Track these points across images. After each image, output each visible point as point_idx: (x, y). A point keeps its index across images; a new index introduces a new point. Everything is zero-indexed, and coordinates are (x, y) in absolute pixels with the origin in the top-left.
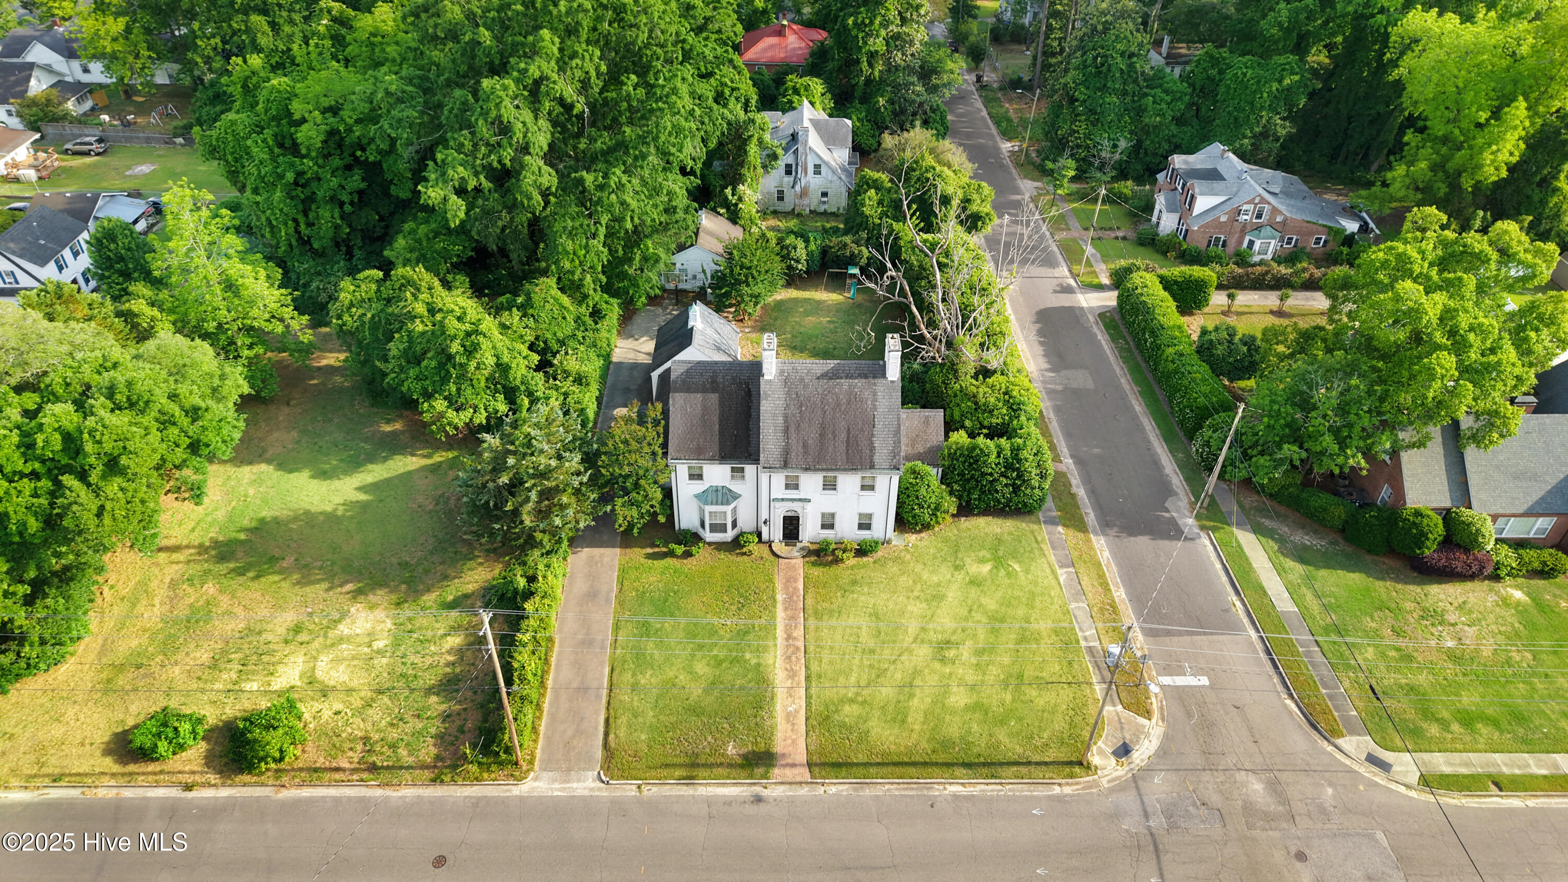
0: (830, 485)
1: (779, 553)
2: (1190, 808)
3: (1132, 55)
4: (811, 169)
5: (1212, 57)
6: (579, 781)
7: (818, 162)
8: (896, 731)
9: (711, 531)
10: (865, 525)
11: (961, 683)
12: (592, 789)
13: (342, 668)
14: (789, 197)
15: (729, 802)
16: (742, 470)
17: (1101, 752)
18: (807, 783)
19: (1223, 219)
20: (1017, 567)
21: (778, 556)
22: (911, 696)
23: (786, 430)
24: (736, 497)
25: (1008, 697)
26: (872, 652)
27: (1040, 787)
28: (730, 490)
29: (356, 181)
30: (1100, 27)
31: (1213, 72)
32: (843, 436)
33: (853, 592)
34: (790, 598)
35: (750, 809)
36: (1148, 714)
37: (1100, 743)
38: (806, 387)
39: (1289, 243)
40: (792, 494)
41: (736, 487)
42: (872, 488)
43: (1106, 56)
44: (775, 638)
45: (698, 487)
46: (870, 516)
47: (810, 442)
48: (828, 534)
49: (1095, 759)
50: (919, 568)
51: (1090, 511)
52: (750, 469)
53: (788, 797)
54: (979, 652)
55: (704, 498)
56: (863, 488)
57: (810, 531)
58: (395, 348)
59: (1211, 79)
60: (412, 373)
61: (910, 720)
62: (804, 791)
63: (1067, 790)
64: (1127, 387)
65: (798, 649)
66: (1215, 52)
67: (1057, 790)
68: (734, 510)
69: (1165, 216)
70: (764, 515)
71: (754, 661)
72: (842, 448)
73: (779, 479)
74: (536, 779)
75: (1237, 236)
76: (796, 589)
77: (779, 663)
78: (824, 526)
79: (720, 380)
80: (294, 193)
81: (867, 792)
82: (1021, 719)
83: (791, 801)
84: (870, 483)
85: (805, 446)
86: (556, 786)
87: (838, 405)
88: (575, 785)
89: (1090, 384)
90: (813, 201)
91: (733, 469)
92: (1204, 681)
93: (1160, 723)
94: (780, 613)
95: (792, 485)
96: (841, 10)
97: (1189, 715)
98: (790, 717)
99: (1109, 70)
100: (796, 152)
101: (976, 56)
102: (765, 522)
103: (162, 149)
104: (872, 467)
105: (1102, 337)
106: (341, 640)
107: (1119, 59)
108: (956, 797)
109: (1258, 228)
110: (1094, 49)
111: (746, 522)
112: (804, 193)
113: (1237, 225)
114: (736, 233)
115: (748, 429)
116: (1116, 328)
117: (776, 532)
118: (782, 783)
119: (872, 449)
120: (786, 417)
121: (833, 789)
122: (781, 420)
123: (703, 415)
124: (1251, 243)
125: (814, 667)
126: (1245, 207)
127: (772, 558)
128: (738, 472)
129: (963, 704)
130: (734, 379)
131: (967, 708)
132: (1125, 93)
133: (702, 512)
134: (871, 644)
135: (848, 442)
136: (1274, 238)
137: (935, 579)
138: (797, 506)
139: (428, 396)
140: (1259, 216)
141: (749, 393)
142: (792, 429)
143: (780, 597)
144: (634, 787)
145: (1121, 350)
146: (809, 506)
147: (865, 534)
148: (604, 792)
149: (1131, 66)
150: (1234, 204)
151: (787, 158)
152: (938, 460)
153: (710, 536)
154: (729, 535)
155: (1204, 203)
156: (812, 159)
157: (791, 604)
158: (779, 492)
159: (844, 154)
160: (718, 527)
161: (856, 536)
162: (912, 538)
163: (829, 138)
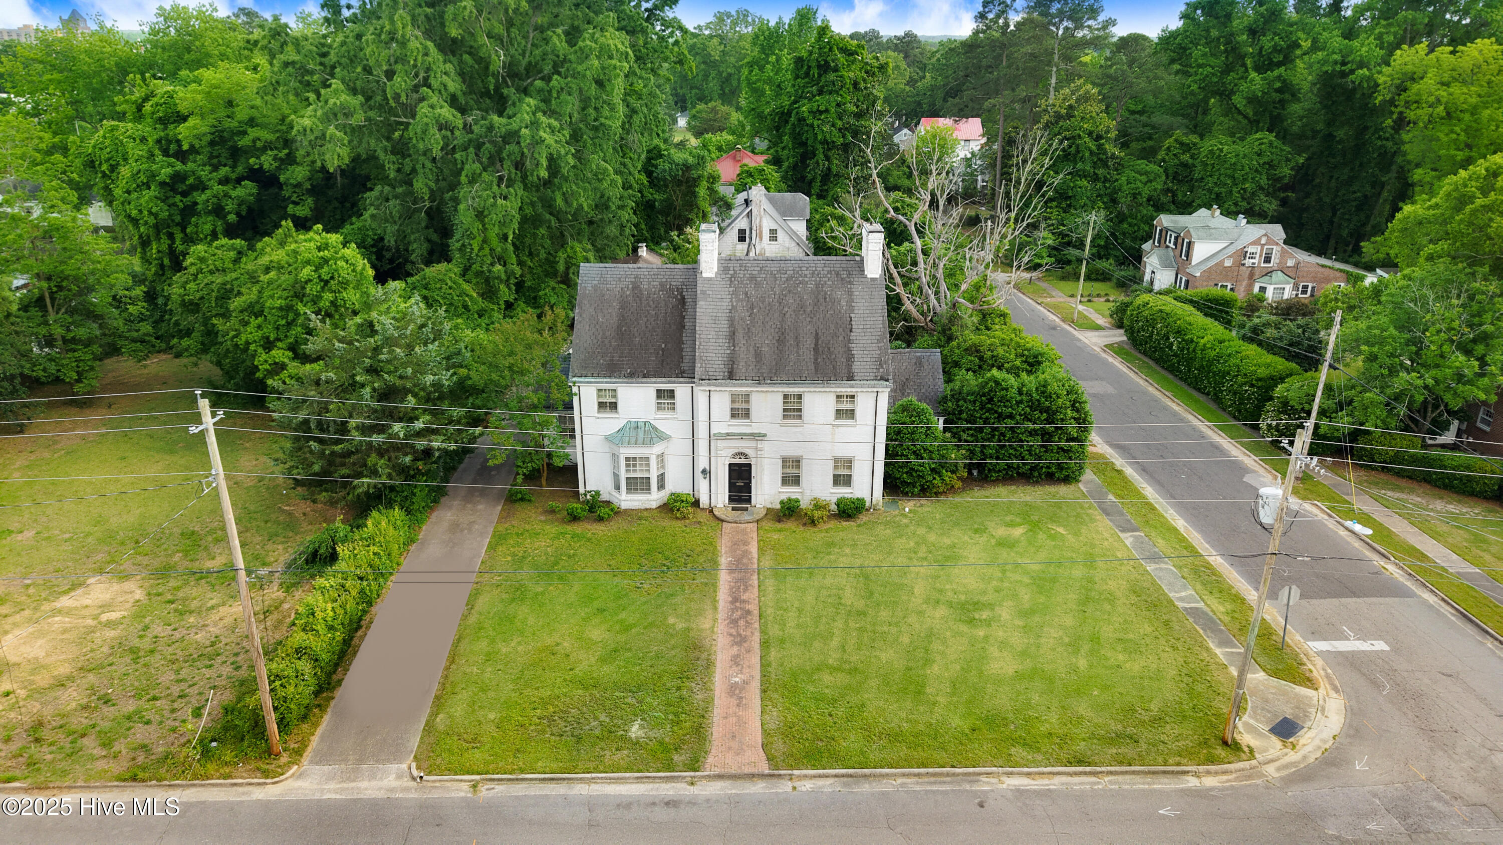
0: (793, 408)
1: (723, 517)
2: (1435, 804)
3: (1099, 137)
4: (766, 235)
5: (1182, 144)
6: (372, 777)
7: (774, 226)
8: (908, 704)
9: (628, 489)
10: (842, 480)
11: (1003, 645)
12: (392, 790)
13: (40, 642)
15: (626, 805)
16: (671, 394)
17: (1251, 729)
18: (762, 776)
19: (1228, 263)
20: (1061, 530)
21: (722, 521)
22: (928, 662)
23: (732, 336)
24: (663, 437)
25: (1082, 663)
26: (862, 614)
27: (1165, 779)
28: (655, 429)
29: (247, 190)
30: (1063, 112)
31: (1186, 157)
32: (809, 342)
33: (829, 553)
34: (739, 561)
35: (661, 814)
36: (1309, 682)
37: (1245, 718)
38: (758, 285)
39: (1304, 292)
40: (741, 426)
41: (662, 418)
42: (851, 414)
43: (1073, 138)
44: (715, 601)
45: (611, 424)
46: (848, 463)
47: (765, 349)
48: (791, 492)
49: (1246, 739)
50: (921, 531)
51: (1145, 485)
52: (682, 391)
53: (730, 797)
54: (1025, 614)
55: (617, 437)
56: (839, 414)
57: (767, 491)
59: (1185, 165)
60: (254, 322)
61: (928, 690)
62: (758, 788)
63: (1210, 782)
64: (1157, 394)
65: (749, 612)
66: (1185, 139)
67: (1192, 782)
68: (661, 457)
69: (1158, 276)
70: (702, 463)
71: (681, 625)
72: (809, 355)
73: (722, 401)
74: (300, 776)
75: (1245, 283)
76: (746, 553)
77: (721, 628)
78: (786, 481)
79: (645, 286)
80: (171, 201)
81: (866, 788)
82: (1106, 687)
83: (734, 802)
84: (849, 406)
85: (758, 355)
86: (332, 785)
87: (802, 306)
88: (364, 784)
89: (1110, 390)
91: (660, 393)
92: (1380, 646)
93: (1333, 694)
94: (724, 578)
95: (740, 412)
96: (795, 102)
97: (1375, 684)
98: (734, 690)
99: (1078, 152)
100: (749, 215)
102: (704, 471)
104: (851, 378)
105: (1114, 360)
106: (59, 612)
107: (1087, 139)
108: (1019, 792)
109: (1269, 273)
110: (1059, 133)
111: (677, 483)
113: (1245, 272)
115: (680, 342)
116: (1127, 354)
117: (717, 494)
118: (720, 777)
119: (850, 357)
120: (731, 321)
121: (807, 786)
122: (724, 325)
123: (619, 327)
124: (1263, 289)
125: (774, 631)
126: (1250, 250)
127: (714, 523)
128: (665, 397)
129: (1011, 671)
130: (662, 285)
131: (1019, 676)
132: (1095, 178)
133: (615, 457)
134: (860, 604)
135: (816, 349)
136: (1288, 283)
137: (947, 541)
138: (745, 446)
140: (1268, 260)
141: (683, 301)
142: (740, 335)
143: (724, 560)
144: (465, 786)
145: (1139, 368)
146: (764, 445)
147: (843, 492)
148: (411, 793)
149: (1100, 147)
150: (1239, 245)
151: (742, 223)
152: (940, 404)
153: (627, 501)
154: (654, 498)
155: (1202, 251)
156: (767, 224)
157: (739, 567)
158: (723, 422)
159: (800, 228)
160: (638, 485)
161: (831, 494)
162: (908, 506)
163: (786, 212)
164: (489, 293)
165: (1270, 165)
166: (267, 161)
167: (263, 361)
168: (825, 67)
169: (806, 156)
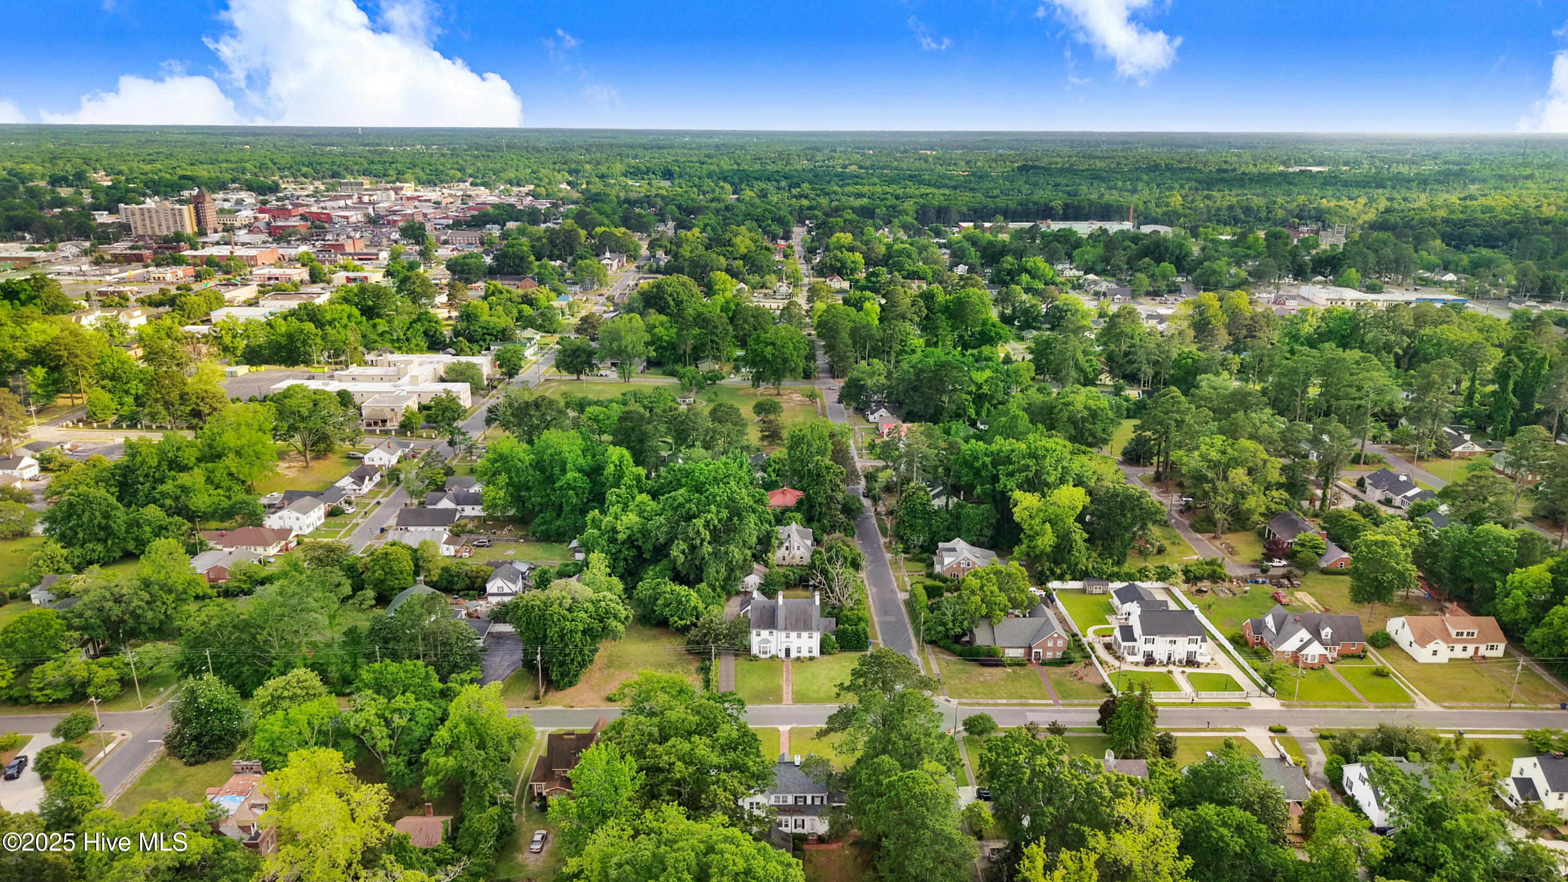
0: (799, 636)
1: (784, 660)
4: (796, 549)
7: (799, 545)
8: (816, 695)
9: (763, 654)
10: (810, 652)
14: (787, 558)
16: (772, 633)
18: (791, 704)
19: (954, 566)
24: (770, 642)
28: (769, 640)
32: (803, 621)
33: (805, 668)
38: (791, 607)
40: (788, 640)
41: (770, 638)
42: (812, 637)
44: (783, 678)
45: (759, 638)
46: (812, 648)
47: (793, 622)
48: (799, 655)
50: (825, 663)
52: (775, 632)
55: (760, 642)
56: (809, 638)
57: (794, 654)
58: (660, 602)
61: (820, 693)
64: (907, 621)
65: (789, 680)
68: (770, 647)
69: (937, 566)
70: (779, 648)
71: (777, 683)
73: (784, 634)
75: (961, 573)
76: (789, 668)
77: (784, 683)
78: (798, 652)
79: (766, 606)
85: (791, 624)
87: (801, 612)
90: (797, 561)
91: (770, 633)
94: (785, 672)
95: (788, 637)
98: (787, 692)
100: (790, 542)
101: (875, 500)
102: (780, 650)
103: (514, 544)
104: (812, 631)
105: (903, 607)
109: (968, 570)
111: (773, 652)
112: (793, 557)
113: (960, 569)
114: (767, 570)
115: (774, 620)
116: (905, 605)
117: (782, 655)
119: (812, 624)
120: (786, 615)
121: (799, 706)
122: (784, 617)
123: (760, 617)
125: (795, 684)
126: (963, 562)
127: (782, 661)
130: (770, 606)
133: (760, 647)
134: (811, 679)
135: (804, 623)
137: (830, 664)
138: (789, 645)
139: (672, 616)
140: (969, 565)
141: (774, 610)
142: (787, 619)
143: (784, 669)
145: (908, 612)
146: (793, 644)
147: (810, 654)
150: (960, 560)
151: (787, 544)
152: (834, 633)
153: (762, 656)
154: (768, 656)
155: (948, 560)
156: (796, 545)
157: (787, 671)
158: (784, 639)
159: (809, 542)
160: (765, 653)
161: (808, 655)
162: (826, 657)
163: (803, 537)
164: (714, 590)
165: (988, 518)
166: (640, 543)
167: (671, 620)
168: (818, 475)
169: (812, 506)
